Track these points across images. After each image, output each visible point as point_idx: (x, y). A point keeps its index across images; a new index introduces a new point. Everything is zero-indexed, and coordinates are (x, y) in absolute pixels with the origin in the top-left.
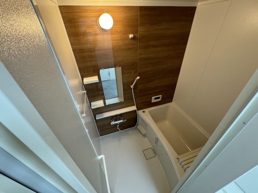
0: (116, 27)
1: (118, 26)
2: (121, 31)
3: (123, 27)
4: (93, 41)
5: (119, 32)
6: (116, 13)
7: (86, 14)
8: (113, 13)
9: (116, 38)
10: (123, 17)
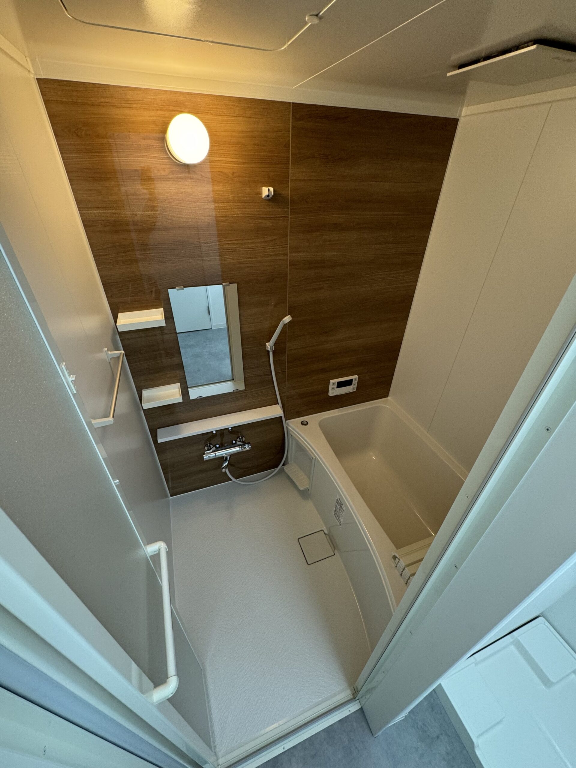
0: (221, 162)
1: (228, 159)
2: (235, 175)
3: (244, 163)
4: (149, 199)
5: (230, 175)
6: (220, 118)
7: (127, 112)
8: (213, 117)
9: (219, 194)
10: (241, 132)
